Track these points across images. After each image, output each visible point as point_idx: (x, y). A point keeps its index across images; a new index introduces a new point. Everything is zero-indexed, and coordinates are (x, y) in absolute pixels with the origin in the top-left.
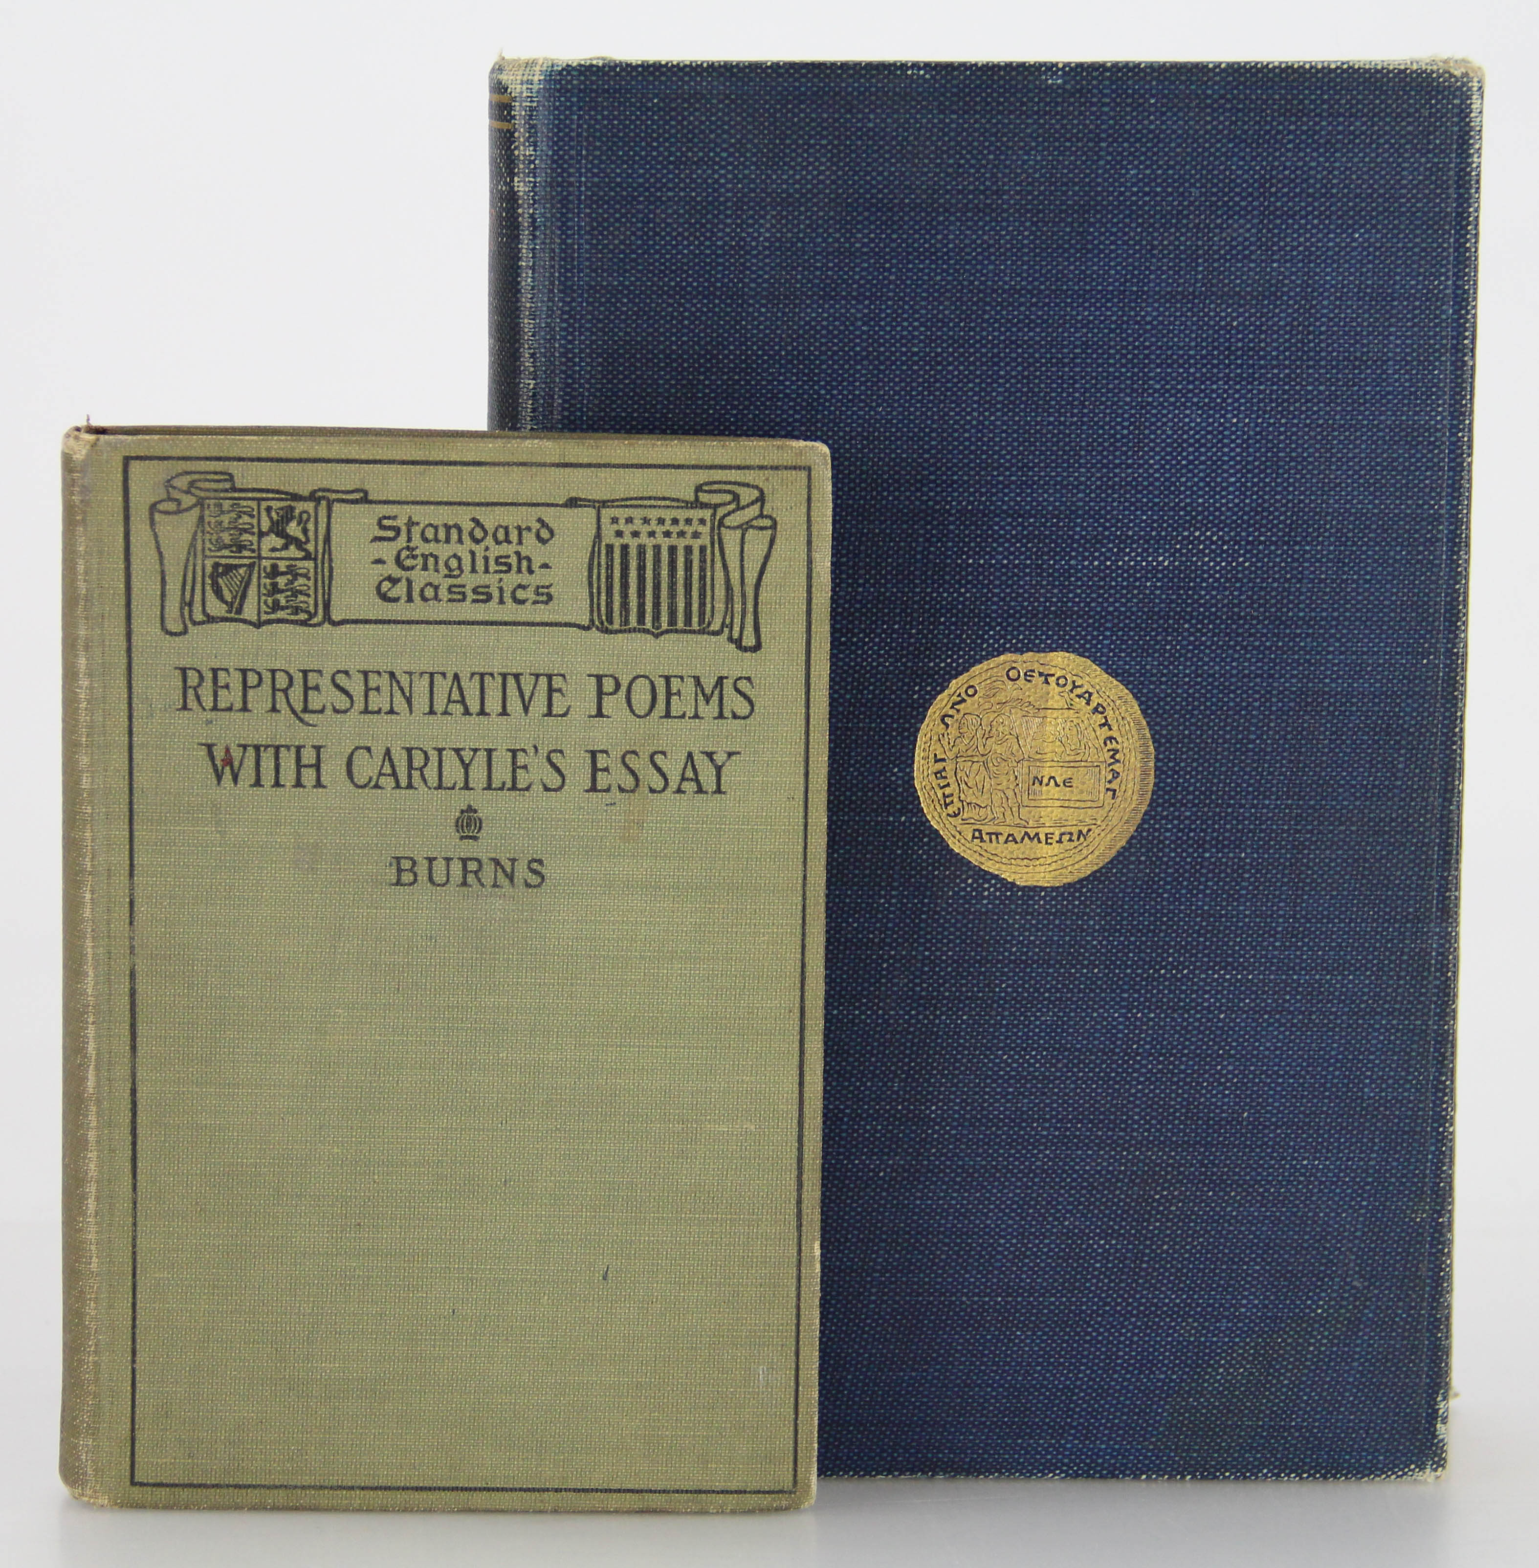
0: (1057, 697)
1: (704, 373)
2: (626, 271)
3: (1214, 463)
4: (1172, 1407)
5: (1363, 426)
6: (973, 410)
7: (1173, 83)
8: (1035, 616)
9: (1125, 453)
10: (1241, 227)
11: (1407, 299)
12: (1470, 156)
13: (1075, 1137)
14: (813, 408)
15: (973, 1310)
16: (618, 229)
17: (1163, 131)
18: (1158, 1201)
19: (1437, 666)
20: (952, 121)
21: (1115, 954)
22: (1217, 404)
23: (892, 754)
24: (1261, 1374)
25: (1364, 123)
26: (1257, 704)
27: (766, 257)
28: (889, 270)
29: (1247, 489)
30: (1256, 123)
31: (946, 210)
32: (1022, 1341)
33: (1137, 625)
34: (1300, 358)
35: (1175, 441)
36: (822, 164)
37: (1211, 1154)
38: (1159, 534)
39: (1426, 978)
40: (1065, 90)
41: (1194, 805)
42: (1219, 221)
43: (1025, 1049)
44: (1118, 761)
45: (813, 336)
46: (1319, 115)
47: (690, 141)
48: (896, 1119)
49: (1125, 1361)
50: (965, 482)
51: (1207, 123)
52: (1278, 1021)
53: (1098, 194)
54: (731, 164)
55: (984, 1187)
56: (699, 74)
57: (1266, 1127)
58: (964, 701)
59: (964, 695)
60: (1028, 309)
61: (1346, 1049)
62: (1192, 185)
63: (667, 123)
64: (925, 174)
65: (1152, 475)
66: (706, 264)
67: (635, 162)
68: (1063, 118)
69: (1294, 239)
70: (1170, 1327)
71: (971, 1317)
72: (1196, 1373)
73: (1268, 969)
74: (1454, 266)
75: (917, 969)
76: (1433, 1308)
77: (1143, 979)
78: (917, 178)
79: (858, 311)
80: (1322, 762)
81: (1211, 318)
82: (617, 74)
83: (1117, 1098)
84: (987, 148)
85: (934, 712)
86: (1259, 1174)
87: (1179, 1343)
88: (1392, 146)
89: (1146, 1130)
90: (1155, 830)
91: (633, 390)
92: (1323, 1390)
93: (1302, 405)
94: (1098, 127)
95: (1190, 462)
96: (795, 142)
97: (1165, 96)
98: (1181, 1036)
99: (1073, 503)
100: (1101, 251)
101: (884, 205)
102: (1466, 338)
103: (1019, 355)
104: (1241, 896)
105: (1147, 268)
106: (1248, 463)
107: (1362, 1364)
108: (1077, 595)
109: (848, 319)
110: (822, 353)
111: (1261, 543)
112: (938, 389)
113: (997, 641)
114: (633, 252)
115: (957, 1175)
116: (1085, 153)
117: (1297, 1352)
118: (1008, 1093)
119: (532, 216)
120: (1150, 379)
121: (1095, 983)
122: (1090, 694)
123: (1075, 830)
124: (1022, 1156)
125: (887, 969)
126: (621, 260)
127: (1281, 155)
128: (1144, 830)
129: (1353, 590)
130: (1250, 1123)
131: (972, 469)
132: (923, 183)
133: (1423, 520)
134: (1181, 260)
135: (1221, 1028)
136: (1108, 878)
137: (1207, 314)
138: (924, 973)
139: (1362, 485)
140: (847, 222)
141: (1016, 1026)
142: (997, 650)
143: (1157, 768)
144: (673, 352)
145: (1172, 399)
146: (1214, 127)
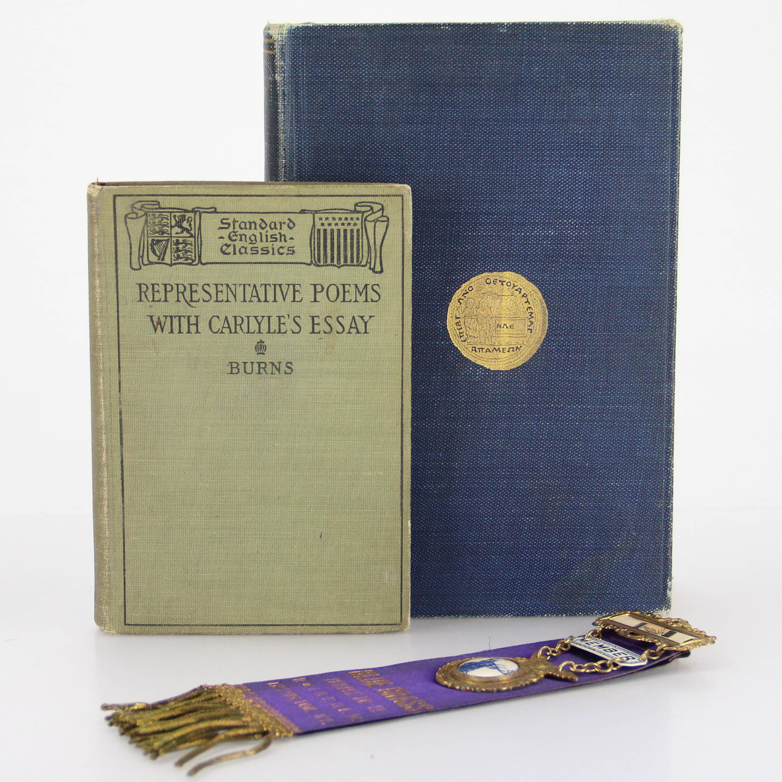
0: (507, 291)
1: (357, 156)
2: (323, 113)
3: (572, 191)
4: (558, 586)
5: (634, 175)
6: (470, 170)
7: (553, 31)
8: (497, 256)
9: (534, 187)
10: (582, 91)
11: (652, 121)
12: (678, 61)
13: (516, 475)
14: (403, 170)
15: (474, 547)
16: (320, 95)
17: (549, 51)
18: (551, 501)
19: (666, 275)
20: (460, 48)
21: (532, 399)
22: (573, 166)
23: (437, 316)
24: (594, 572)
25: (634, 47)
26: (591, 292)
27: (382, 106)
28: (434, 111)
29: (586, 202)
30: (588, 47)
31: (458, 86)
32: (494, 560)
33: (540, 260)
34: (608, 146)
35: (556, 182)
36: (405, 67)
37: (573, 481)
38: (549, 221)
39: (662, 406)
40: (508, 35)
41: (565, 335)
42: (573, 89)
43: (495, 439)
44: (533, 317)
45: (403, 140)
46: (615, 44)
47: (350, 58)
48: (441, 469)
49: (537, 568)
50: (467, 200)
51: (568, 48)
52: (601, 425)
53: (522, 78)
54: (367, 67)
55: (478, 496)
56: (354, 29)
57: (596, 469)
58: (468, 293)
59: (468, 291)
60: (493, 127)
61: (629, 436)
62: (562, 74)
63: (339, 50)
64: (449, 71)
65: (546, 197)
66: (357, 110)
67: (326, 67)
68: (507, 46)
69: (605, 96)
70: (556, 553)
71: (473, 550)
72: (567, 572)
73: (596, 403)
74: (672, 107)
75: (449, 406)
76: (665, 543)
77: (544, 409)
78: (446, 72)
79: (421, 129)
80: (618, 316)
81: (570, 130)
82: (319, 30)
83: (533, 459)
84: (475, 59)
85: (455, 298)
86: (593, 489)
87: (560, 560)
88: (645, 56)
89: (546, 472)
90: (549, 346)
91: (327, 163)
92: (620, 578)
93: (609, 166)
94: (522, 50)
95: (562, 191)
96: (394, 58)
97: (549, 36)
98: (560, 432)
99: (513, 209)
100: (524, 102)
101: (432, 84)
102: (677, 137)
103: (489, 147)
104: (585, 373)
105: (543, 109)
106: (586, 191)
107: (636, 567)
108: (514, 248)
109: (417, 132)
110: (406, 147)
111: (592, 224)
112: (456, 161)
113: (481, 267)
114: (326, 105)
115: (467, 491)
116: (516, 61)
117: (609, 562)
118: (488, 457)
119: (283, 90)
120: (545, 156)
121: (524, 410)
122: (521, 289)
123: (515, 347)
124: (494, 483)
125: (436, 406)
126: (321, 108)
127: (599, 61)
128: (544, 346)
129: (631, 244)
130: (589, 468)
131: (470, 195)
132: (448, 74)
133: (660, 214)
134: (557, 106)
135: (577, 428)
136: (529, 367)
137: (568, 128)
138: (452, 407)
139: (634, 200)
140: (416, 91)
141: (491, 429)
142: (481, 271)
143: (549, 320)
144: (344, 147)
145: (554, 165)
146: (571, 50)
